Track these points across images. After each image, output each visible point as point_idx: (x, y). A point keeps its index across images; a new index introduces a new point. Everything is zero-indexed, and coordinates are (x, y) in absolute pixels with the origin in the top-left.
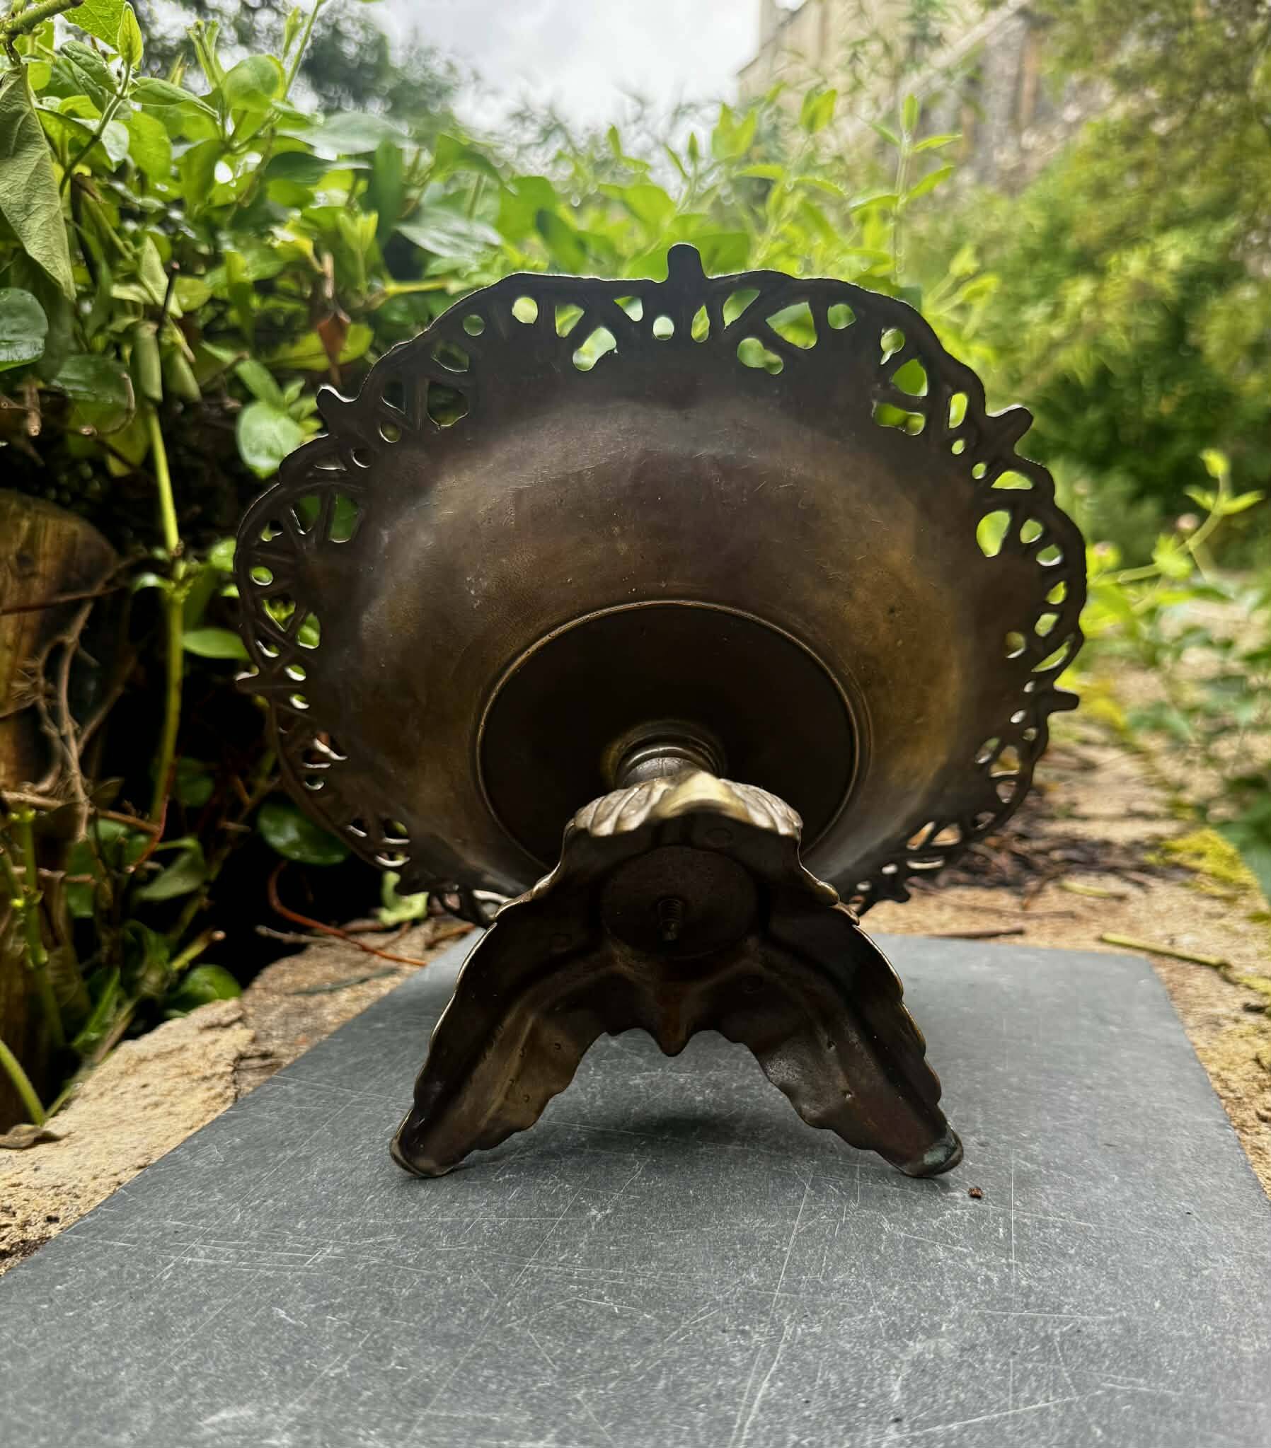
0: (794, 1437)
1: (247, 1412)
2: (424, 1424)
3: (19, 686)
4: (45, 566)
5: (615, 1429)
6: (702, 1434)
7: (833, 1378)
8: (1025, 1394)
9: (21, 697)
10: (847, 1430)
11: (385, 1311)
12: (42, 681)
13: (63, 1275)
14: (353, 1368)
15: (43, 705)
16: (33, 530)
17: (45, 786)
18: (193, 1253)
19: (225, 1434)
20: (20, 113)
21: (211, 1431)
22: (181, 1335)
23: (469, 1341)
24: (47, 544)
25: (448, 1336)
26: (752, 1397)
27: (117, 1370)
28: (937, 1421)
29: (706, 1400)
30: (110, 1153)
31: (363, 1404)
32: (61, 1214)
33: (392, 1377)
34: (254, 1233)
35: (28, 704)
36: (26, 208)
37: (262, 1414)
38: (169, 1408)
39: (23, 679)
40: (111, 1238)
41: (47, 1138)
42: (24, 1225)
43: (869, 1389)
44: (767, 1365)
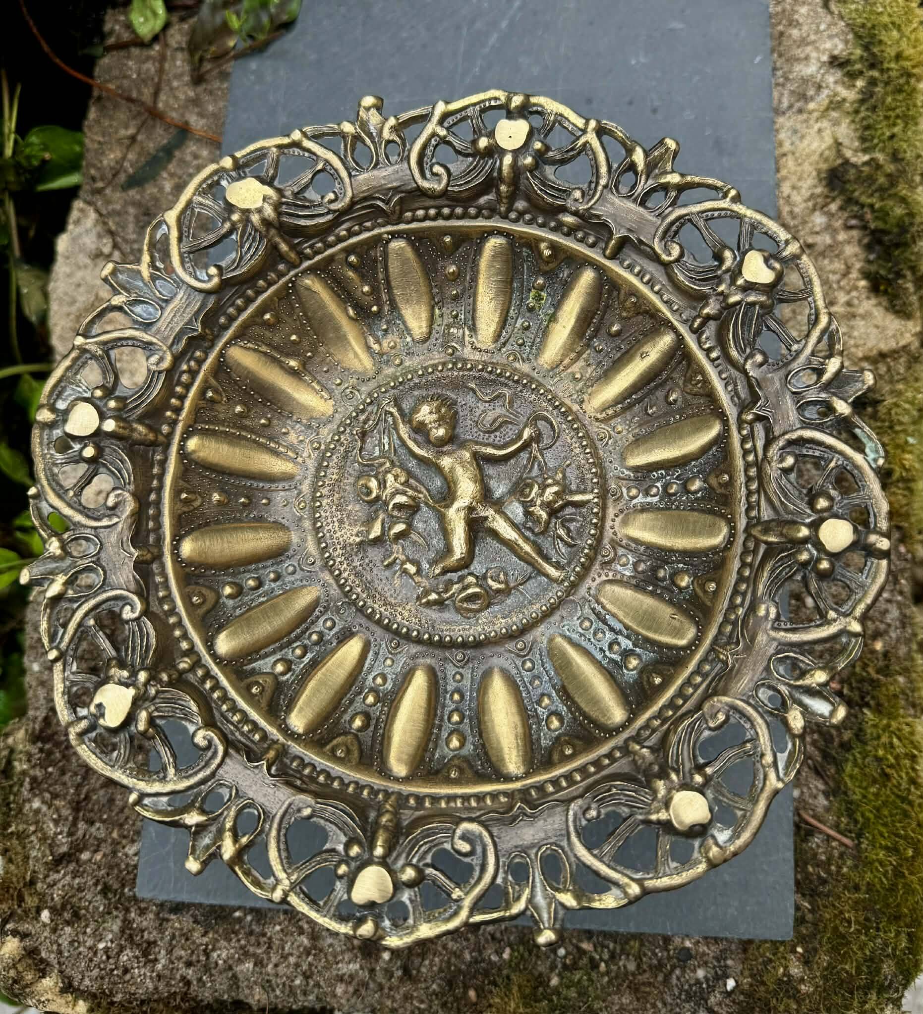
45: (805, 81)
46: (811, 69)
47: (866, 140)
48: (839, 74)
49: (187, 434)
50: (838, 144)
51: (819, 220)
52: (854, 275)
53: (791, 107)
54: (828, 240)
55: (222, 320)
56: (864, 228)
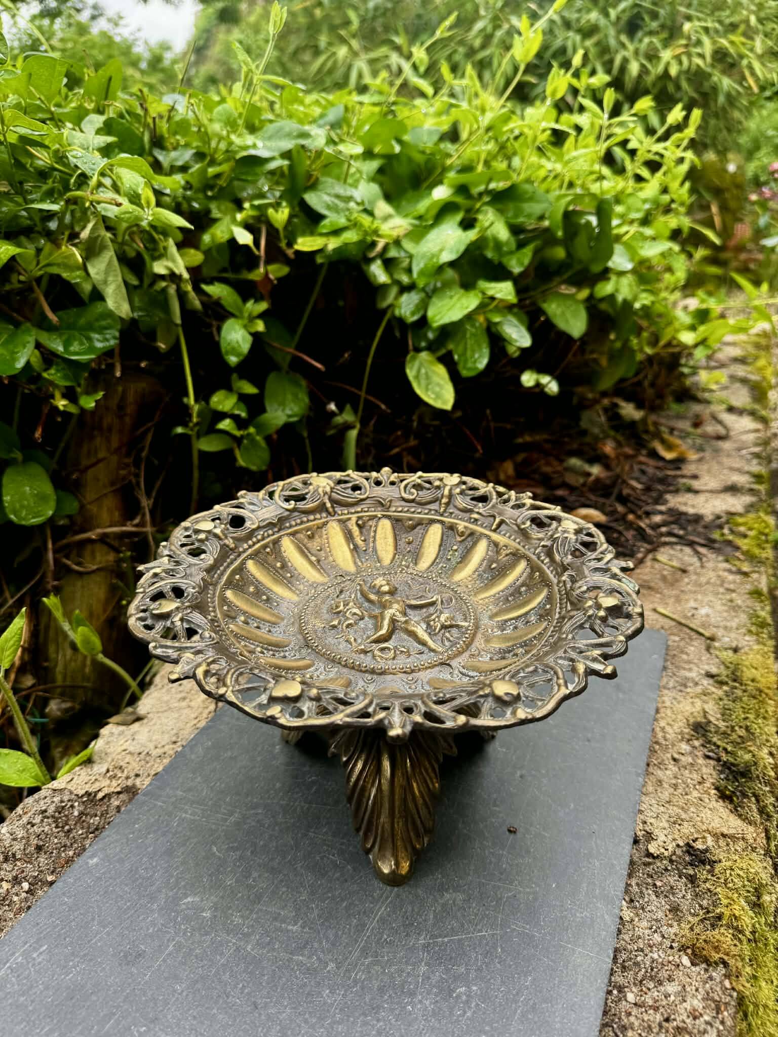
0: (385, 936)
1: (197, 899)
2: (257, 913)
3: (123, 472)
4: (130, 409)
5: (323, 924)
6: (353, 930)
7: (410, 909)
8: (478, 927)
9: (124, 478)
10: (406, 936)
11: (252, 852)
12: (133, 469)
13: (139, 819)
14: (236, 882)
15: (134, 481)
16: (124, 392)
17: (136, 521)
18: (186, 812)
19: (189, 909)
20: (99, 236)
21: (184, 907)
22: (178, 857)
23: (280, 872)
24: (131, 398)
25: (273, 868)
26: (376, 914)
27: (155, 873)
28: (440, 936)
29: (359, 914)
30: (163, 732)
31: (238, 900)
32: (141, 773)
33: (250, 887)
34: (210, 803)
35: (126, 482)
36: (105, 282)
37: (202, 901)
38: (171, 894)
39: (123, 469)
40: (157, 800)
41: (139, 719)
42: (127, 778)
43: (421, 916)
44: (387, 898)
45: (687, 679)
46: (693, 675)
47: (726, 713)
48: (711, 681)
49: (250, 557)
50: (705, 712)
51: (685, 747)
52: (708, 785)
53: (675, 687)
54: (690, 760)
55: (288, 525)
56: (718, 760)
